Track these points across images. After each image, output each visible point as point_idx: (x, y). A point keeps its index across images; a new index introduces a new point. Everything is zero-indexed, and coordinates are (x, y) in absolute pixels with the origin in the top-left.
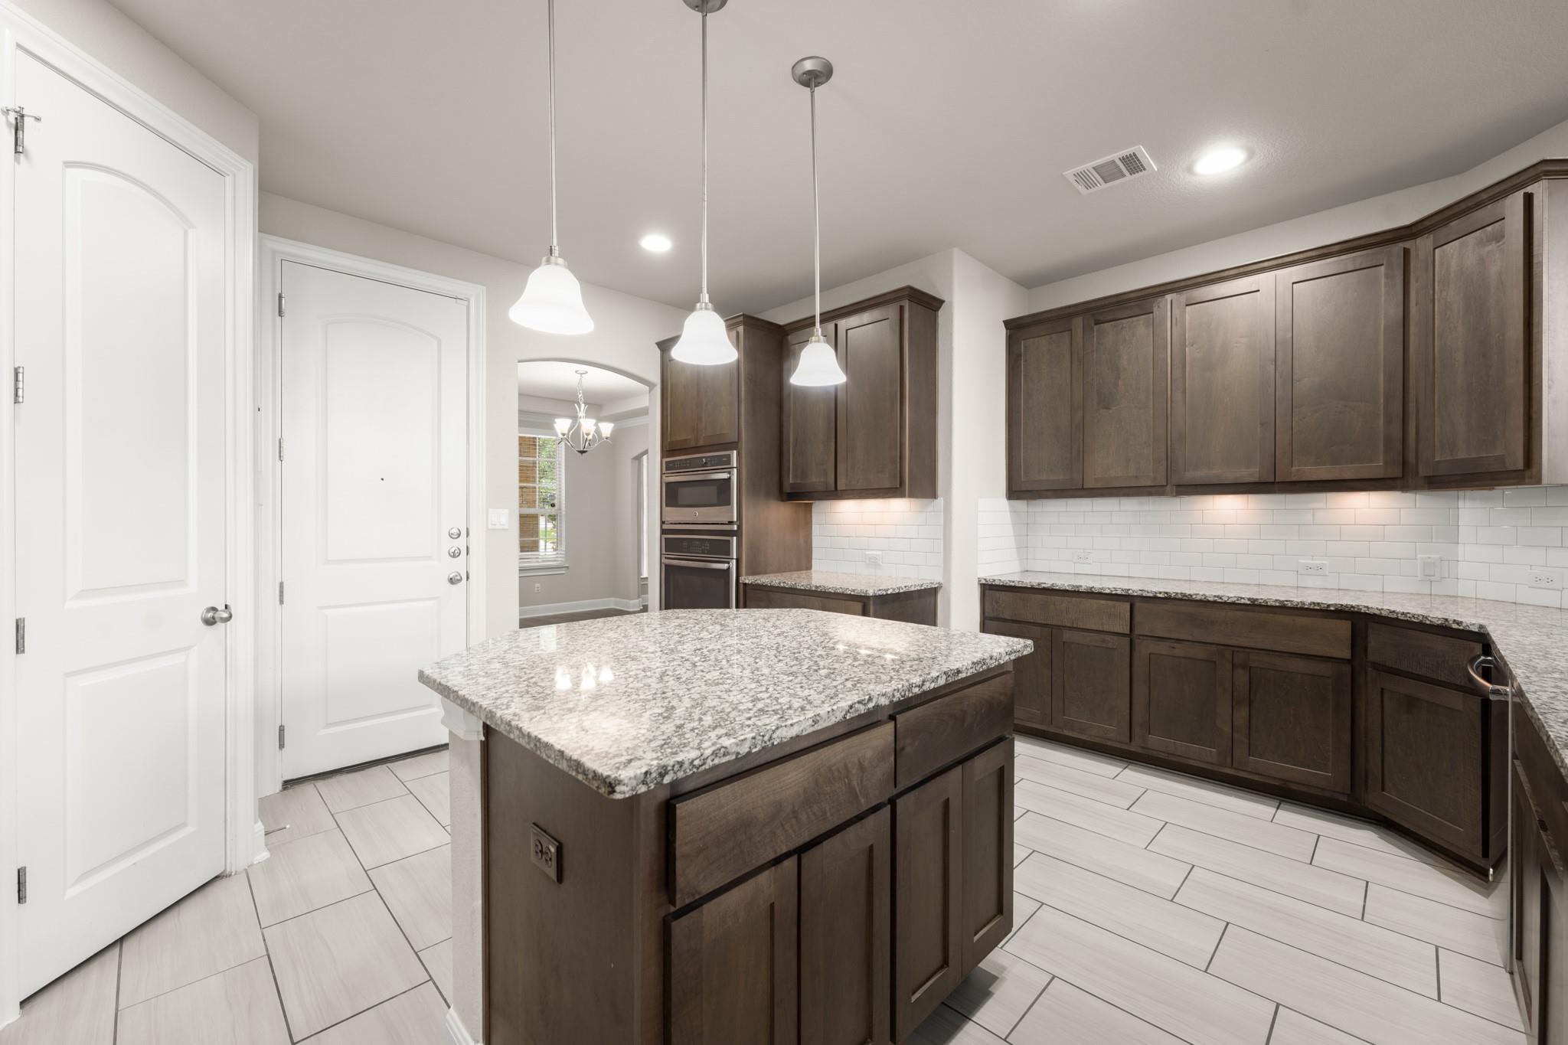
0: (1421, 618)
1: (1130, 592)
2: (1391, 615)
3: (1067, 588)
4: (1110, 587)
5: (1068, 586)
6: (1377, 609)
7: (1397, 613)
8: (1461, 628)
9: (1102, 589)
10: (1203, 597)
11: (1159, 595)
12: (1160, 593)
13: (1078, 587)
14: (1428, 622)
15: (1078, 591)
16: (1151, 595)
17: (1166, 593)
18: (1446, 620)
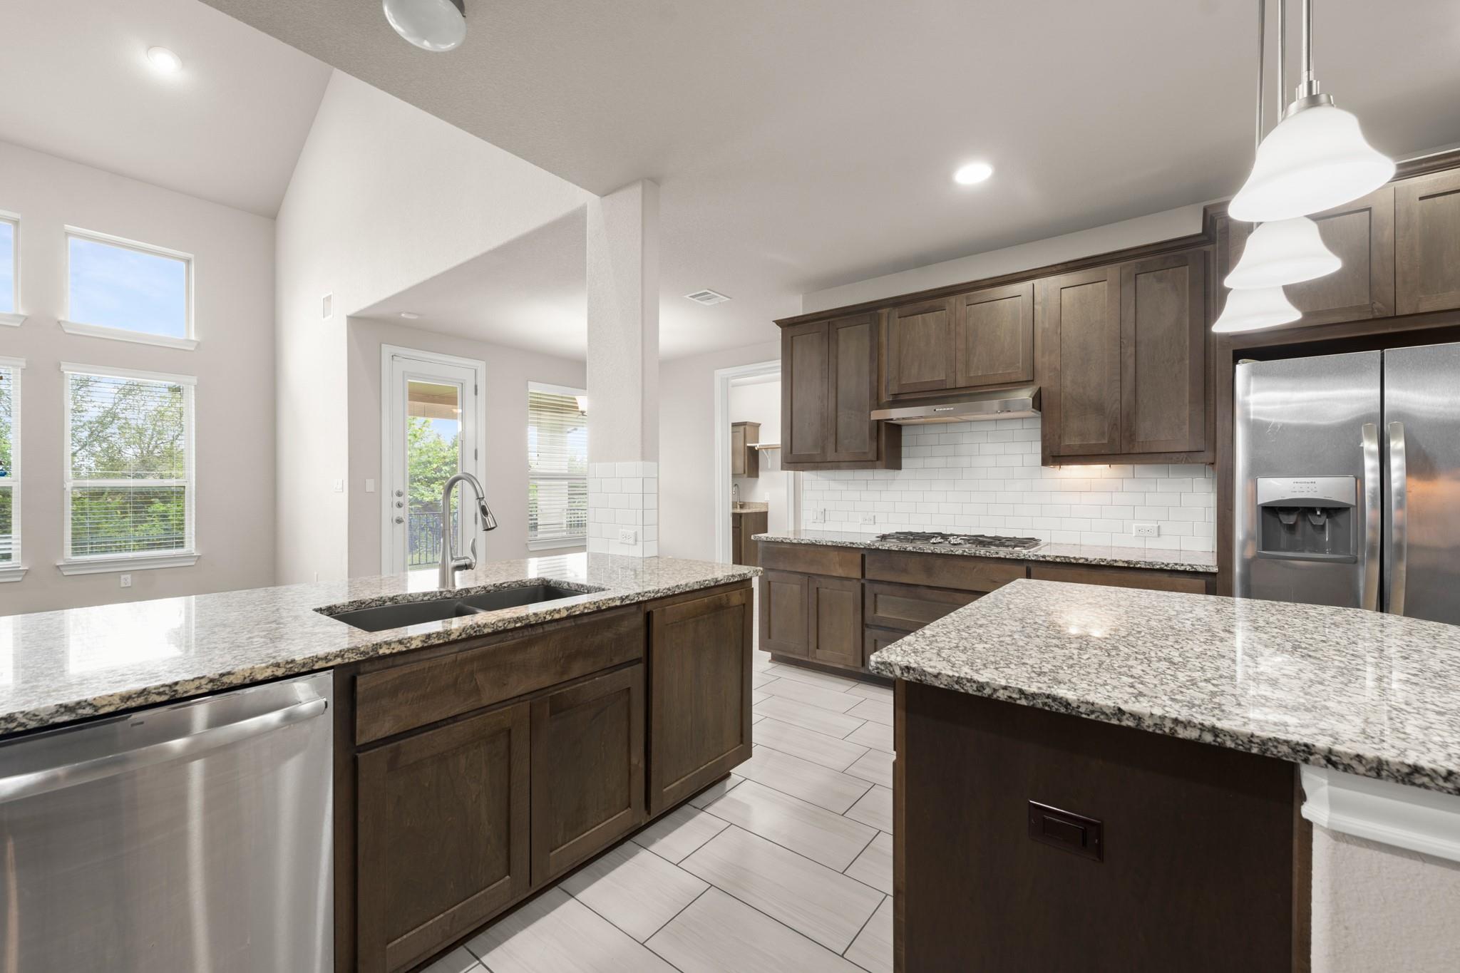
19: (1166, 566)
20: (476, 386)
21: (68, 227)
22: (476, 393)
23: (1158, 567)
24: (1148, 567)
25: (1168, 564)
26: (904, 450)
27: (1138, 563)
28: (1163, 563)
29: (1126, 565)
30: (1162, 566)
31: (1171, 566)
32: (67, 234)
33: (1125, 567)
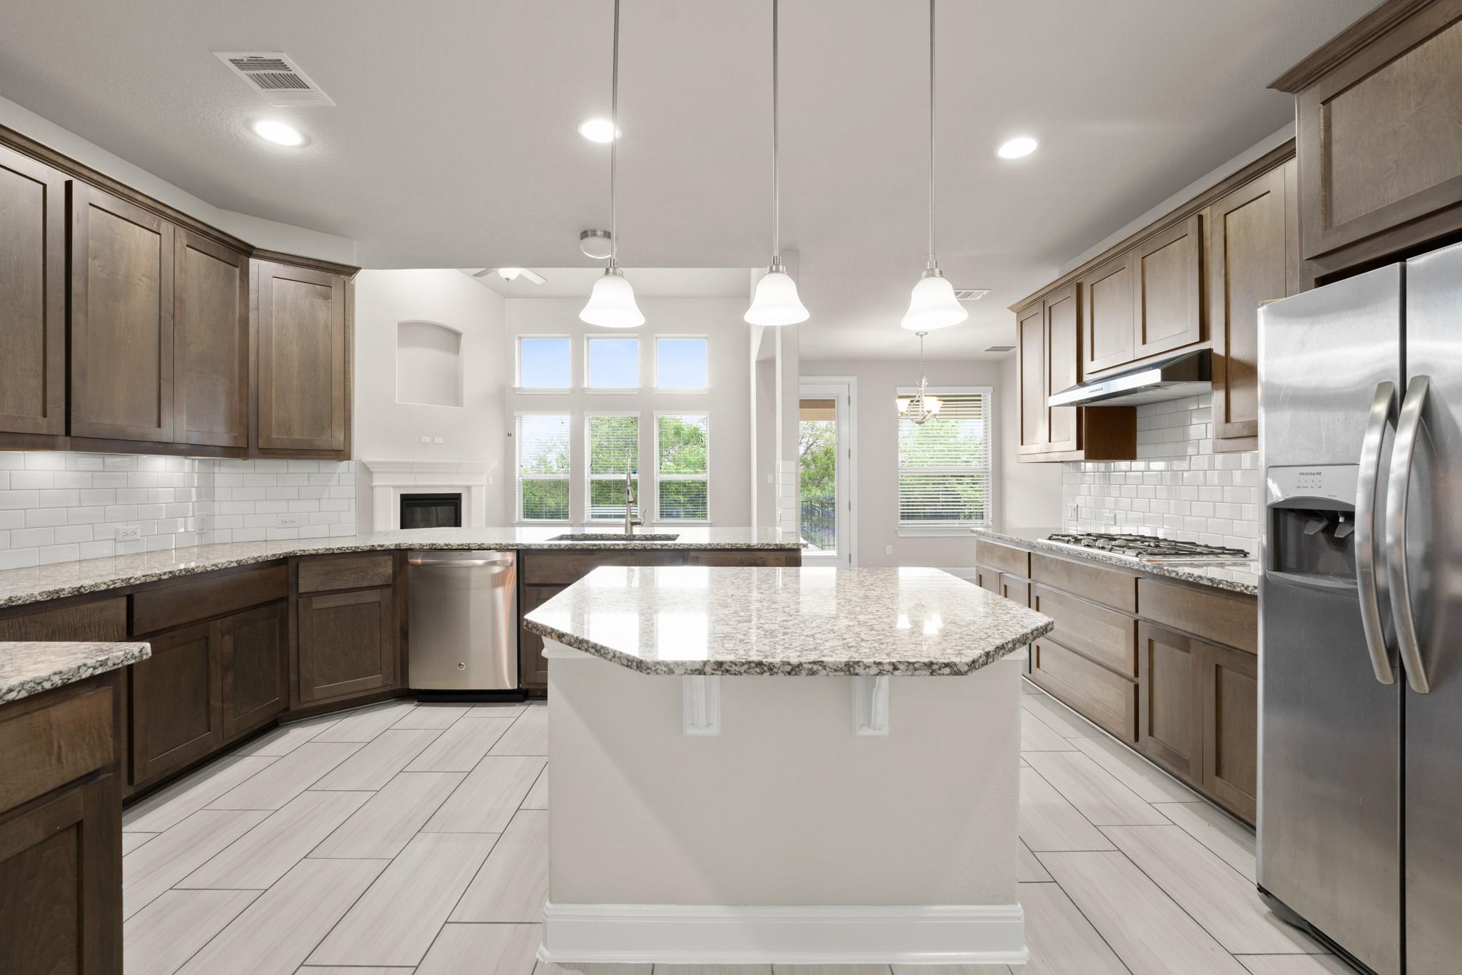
0: (354, 549)
1: (132, 581)
2: (327, 552)
3: (39, 598)
4: (106, 580)
5: (40, 594)
6: (314, 550)
7: (333, 550)
8: (384, 548)
9: (96, 585)
10: (204, 568)
11: (164, 577)
12: (165, 574)
13: (57, 592)
14: (359, 550)
15: (59, 599)
16: (155, 579)
17: (171, 572)
18: (373, 546)
19: (1246, 589)
20: (849, 398)
21: (656, 335)
22: (849, 403)
23: (1239, 589)
24: (1229, 588)
25: (1248, 587)
26: (1140, 436)
27: (1220, 582)
28: (1243, 585)
29: (1210, 584)
30: (1243, 589)
31: (1250, 589)
32: (657, 338)
33: (1209, 586)
